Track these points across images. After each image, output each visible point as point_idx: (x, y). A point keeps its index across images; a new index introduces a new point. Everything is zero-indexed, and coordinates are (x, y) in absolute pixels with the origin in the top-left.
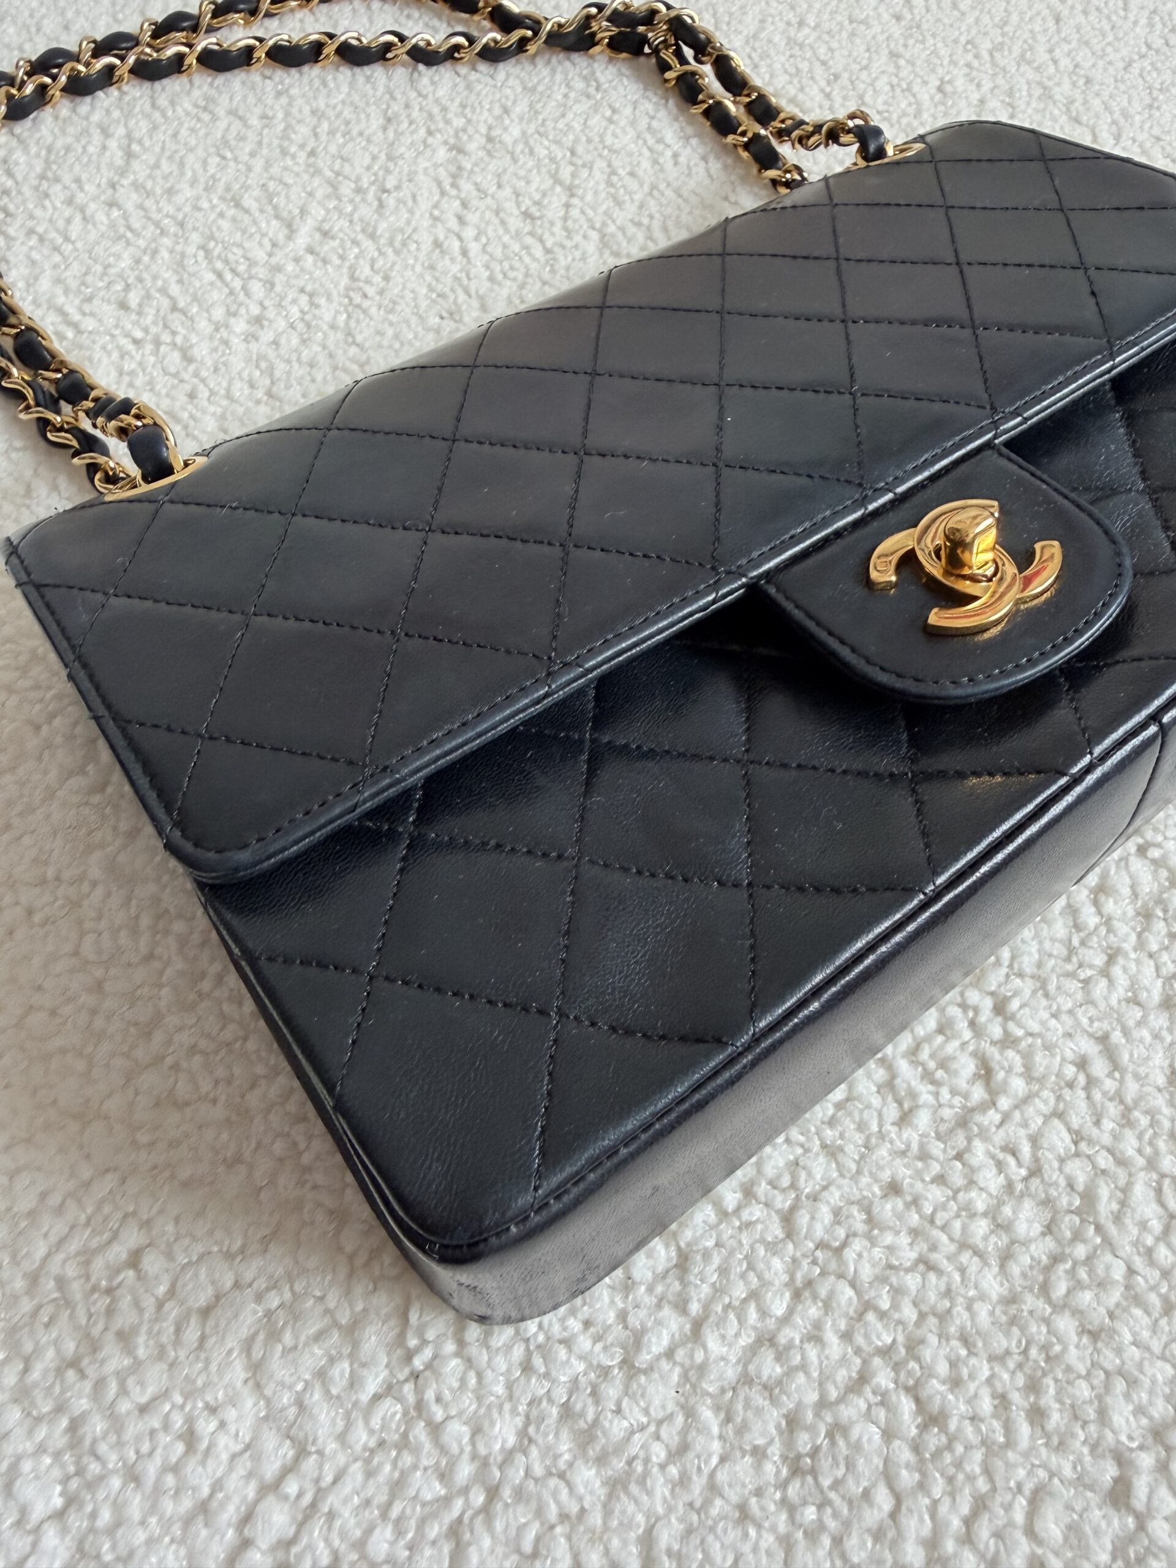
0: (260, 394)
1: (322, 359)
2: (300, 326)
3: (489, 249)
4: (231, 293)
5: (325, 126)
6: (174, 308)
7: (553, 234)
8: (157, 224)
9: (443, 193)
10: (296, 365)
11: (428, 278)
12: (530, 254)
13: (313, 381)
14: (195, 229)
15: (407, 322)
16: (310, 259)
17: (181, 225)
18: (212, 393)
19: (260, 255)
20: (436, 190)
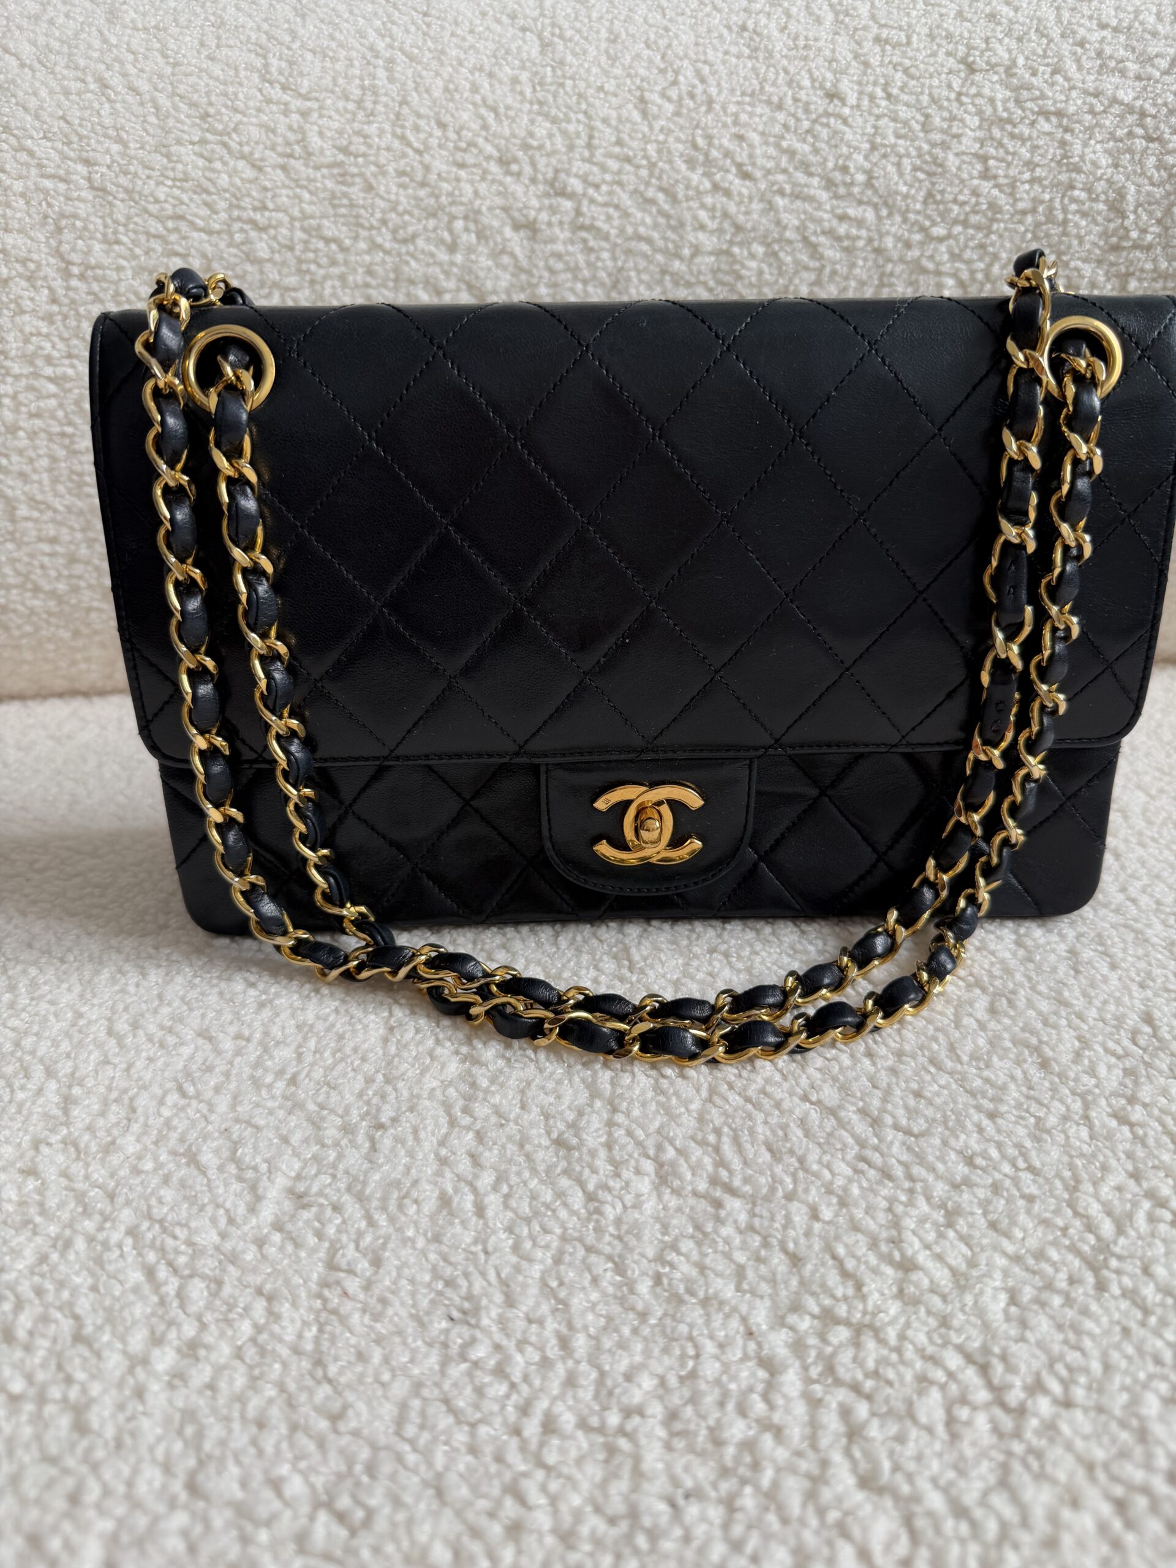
0: (177, 1487)
1: (275, 1412)
2: (251, 1353)
3: (513, 1203)
4: (162, 1302)
5: (312, 1044)
6: (78, 1338)
7: (594, 1171)
8: (80, 1197)
9: (453, 1123)
10: (236, 1426)
11: (433, 1257)
12: (565, 1205)
13: (260, 1453)
14: (128, 1203)
15: (400, 1333)
16: (277, 1237)
17: (111, 1197)
18: (107, 1492)
19: (209, 1237)
20: (444, 1120)
